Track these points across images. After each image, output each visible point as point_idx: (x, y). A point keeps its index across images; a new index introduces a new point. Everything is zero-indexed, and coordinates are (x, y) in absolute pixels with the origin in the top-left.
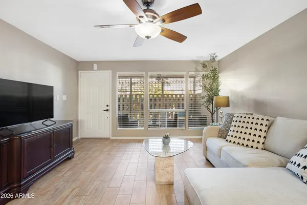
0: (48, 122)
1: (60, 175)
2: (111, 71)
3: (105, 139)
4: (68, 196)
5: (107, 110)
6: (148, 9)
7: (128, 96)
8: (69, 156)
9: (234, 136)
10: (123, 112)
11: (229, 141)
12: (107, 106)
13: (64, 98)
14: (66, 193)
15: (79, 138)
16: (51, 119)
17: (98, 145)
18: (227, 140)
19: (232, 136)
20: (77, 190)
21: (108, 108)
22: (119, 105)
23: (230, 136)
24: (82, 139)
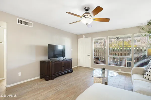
0: (64, 59)
1: (65, 77)
2: (90, 38)
3: (88, 68)
4: (62, 84)
5: (89, 55)
6: (87, 12)
7: (103, 49)
8: (70, 71)
9: (148, 75)
10: (97, 56)
11: (145, 78)
12: (89, 53)
13: (72, 50)
14: (62, 83)
15: (78, 66)
16: (65, 57)
17: (83, 70)
18: (144, 77)
19: (147, 75)
20: (66, 83)
21: (89, 54)
22: (95, 53)
23: (146, 75)
24: (79, 66)
